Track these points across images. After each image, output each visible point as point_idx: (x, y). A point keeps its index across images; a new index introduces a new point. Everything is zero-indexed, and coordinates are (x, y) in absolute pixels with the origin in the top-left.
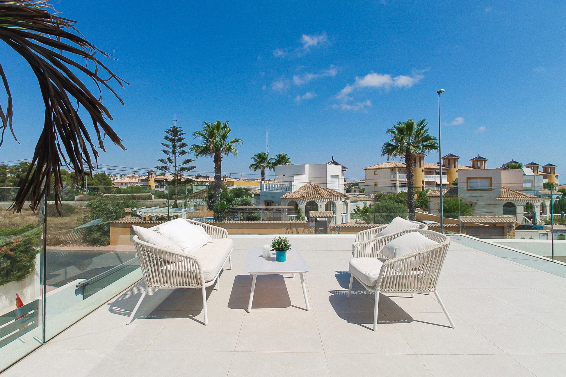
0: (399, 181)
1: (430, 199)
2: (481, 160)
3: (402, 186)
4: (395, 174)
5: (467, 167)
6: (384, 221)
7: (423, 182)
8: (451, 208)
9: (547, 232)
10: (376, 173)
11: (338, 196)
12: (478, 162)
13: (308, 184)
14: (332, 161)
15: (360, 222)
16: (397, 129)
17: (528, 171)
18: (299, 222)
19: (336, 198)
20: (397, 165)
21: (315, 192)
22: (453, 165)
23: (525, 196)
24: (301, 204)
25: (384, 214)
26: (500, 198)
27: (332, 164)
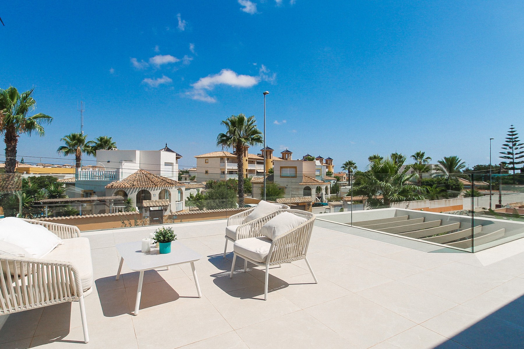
0: (228, 169)
1: (253, 185)
2: (288, 153)
3: (229, 174)
4: (224, 163)
5: (279, 158)
6: (217, 206)
7: (247, 170)
8: (270, 192)
9: (330, 207)
10: (207, 161)
11: (172, 184)
12: (286, 154)
13: (139, 172)
14: (166, 148)
15: (193, 209)
16: (230, 122)
17: (318, 163)
18: (131, 213)
19: (170, 186)
20: (226, 154)
21: (148, 180)
22: (269, 156)
23: (317, 181)
24: (131, 193)
25: (217, 200)
26: (302, 183)
27: (166, 151)
